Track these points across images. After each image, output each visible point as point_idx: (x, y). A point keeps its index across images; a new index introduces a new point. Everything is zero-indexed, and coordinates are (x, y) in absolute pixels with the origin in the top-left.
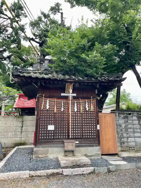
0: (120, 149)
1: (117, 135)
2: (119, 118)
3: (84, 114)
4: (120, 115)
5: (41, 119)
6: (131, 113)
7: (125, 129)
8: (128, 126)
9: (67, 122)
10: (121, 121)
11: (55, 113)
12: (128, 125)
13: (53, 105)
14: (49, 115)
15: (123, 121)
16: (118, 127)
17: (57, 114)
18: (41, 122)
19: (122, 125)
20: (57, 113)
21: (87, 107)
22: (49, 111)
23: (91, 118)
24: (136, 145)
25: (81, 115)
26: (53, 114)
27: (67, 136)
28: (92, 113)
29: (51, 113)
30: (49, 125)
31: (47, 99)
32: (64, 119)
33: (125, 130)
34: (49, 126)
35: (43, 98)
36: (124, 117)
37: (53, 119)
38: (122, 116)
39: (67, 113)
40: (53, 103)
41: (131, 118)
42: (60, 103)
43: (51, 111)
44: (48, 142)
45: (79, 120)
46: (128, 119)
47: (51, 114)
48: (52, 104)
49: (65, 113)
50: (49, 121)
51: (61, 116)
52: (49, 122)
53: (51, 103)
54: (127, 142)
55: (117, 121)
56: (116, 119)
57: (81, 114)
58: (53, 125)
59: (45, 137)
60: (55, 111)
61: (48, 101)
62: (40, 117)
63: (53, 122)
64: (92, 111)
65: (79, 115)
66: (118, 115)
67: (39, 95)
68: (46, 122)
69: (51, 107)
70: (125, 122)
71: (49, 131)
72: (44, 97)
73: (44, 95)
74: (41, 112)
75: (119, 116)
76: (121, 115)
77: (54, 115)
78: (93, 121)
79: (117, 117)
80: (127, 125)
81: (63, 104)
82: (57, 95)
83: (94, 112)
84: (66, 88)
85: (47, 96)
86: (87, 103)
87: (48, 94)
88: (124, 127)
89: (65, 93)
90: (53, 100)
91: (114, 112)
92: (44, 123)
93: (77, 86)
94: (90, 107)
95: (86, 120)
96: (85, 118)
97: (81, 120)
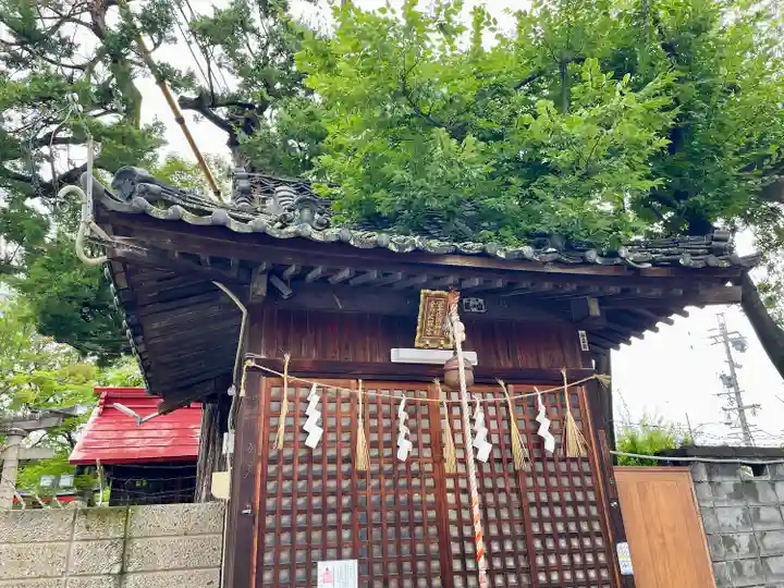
2: (715, 493)
3: (534, 474)
4: (717, 479)
5: (269, 521)
6: (764, 465)
7: (753, 563)
8: (762, 539)
10: (729, 515)
11: (362, 475)
12: (764, 534)
13: (345, 422)
14: (324, 487)
15: (739, 512)
16: (717, 549)
17: (374, 483)
18: (269, 539)
19: (735, 537)
20: (373, 475)
21: (543, 431)
22: (319, 461)
23: (575, 504)
25: (512, 483)
26: (345, 484)
28: (574, 467)
29: (332, 477)
30: (324, 558)
31: (309, 387)
32: (417, 514)
33: (756, 566)
34: (322, 566)
35: (285, 375)
36: (736, 485)
37: (345, 517)
38: (729, 483)
39: (430, 475)
40: (345, 408)
41: (770, 492)
42: (386, 408)
43: (332, 461)
45: (504, 514)
46: (756, 498)
47: (332, 484)
48: (336, 414)
49: (416, 475)
50: (324, 527)
51: (396, 497)
52: (324, 537)
53: (331, 407)
55: (709, 512)
56: (704, 501)
57: (516, 475)
58: (353, 557)
60: (362, 464)
61: (314, 399)
62: (262, 503)
63: (346, 534)
64: (574, 460)
65: (501, 484)
66: (705, 478)
67: (258, 361)
68: (300, 536)
69: (331, 437)
70: (751, 518)
72: (290, 373)
73: (287, 358)
74: (271, 469)
75: (710, 482)
76: (723, 475)
77: (353, 491)
78: (589, 519)
79: (706, 490)
80: (758, 535)
81: (403, 415)
82: (365, 356)
83: (585, 460)
84: (420, 317)
85: (307, 365)
86: (542, 409)
87: (311, 356)
88: (745, 548)
89: (412, 347)
90: (345, 392)
91: (687, 463)
92: (293, 548)
93: (475, 310)
94: (560, 431)
95: (546, 512)
96: (539, 504)
97: (517, 514)
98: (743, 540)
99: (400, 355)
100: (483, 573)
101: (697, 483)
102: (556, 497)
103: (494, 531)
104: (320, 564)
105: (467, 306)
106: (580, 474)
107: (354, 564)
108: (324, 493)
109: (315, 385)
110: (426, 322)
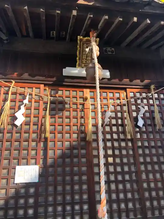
9: (84, 160)
27: (85, 193)
84: (78, 53)
89: (75, 67)
93: (110, 53)
95: (147, 151)
96: (143, 147)
97: (131, 152)
102: (153, 144)
103: (112, 178)
105: (106, 51)
110: (82, 56)
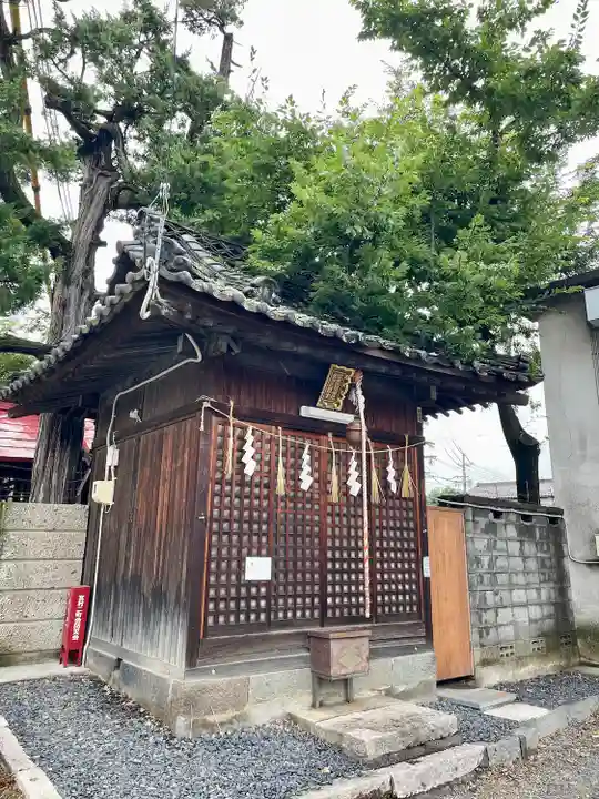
0: (477, 655)
1: (469, 601)
2: (475, 528)
3: (380, 507)
4: (477, 519)
5: (215, 526)
6: (501, 513)
7: (489, 575)
8: (495, 561)
9: (317, 541)
10: (480, 544)
12: (496, 558)
13: (267, 458)
14: (251, 504)
15: (486, 542)
16: (471, 565)
17: (282, 504)
18: (215, 539)
19: (482, 558)
21: (390, 478)
22: (249, 485)
23: (402, 529)
24: (517, 637)
26: (265, 503)
27: (317, 608)
28: (404, 504)
29: (256, 497)
30: (250, 554)
31: (247, 428)
32: (308, 528)
33: (491, 578)
35: (231, 417)
36: (486, 525)
37: (264, 528)
38: (482, 522)
39: (318, 502)
40: (267, 446)
41: (503, 530)
42: (292, 450)
43: (257, 486)
44: (247, 643)
45: (361, 533)
46: (496, 534)
47: (256, 503)
48: (260, 451)
49: (310, 501)
50: (251, 533)
51: (296, 515)
52: (250, 540)
53: (257, 445)
54: (497, 626)
55: (470, 541)
56: (468, 533)
58: (268, 555)
59: (232, 619)
60: (281, 489)
61: (250, 439)
62: (211, 513)
63: (264, 540)
64: (405, 499)
65: (360, 511)
66: (471, 518)
67: (211, 403)
68: (235, 538)
70: (491, 547)
71: (250, 584)
72: (234, 416)
73: (232, 403)
75: (473, 521)
76: (480, 516)
77: (269, 509)
78: (408, 540)
79: (470, 524)
80: (493, 558)
81: (306, 457)
82: (282, 409)
83: (411, 499)
84: (325, 384)
85: (244, 412)
86: (391, 462)
87: (247, 405)
88: (486, 566)
89: (315, 406)
90: (267, 435)
91: (462, 507)
92: (230, 547)
94: (399, 478)
98: (486, 560)
99: (307, 412)
100: (367, 571)
101: (466, 521)
103: (353, 544)
104: (248, 559)
106: (407, 510)
107: (269, 560)
108: (251, 509)
109: (251, 428)
110: (327, 389)
